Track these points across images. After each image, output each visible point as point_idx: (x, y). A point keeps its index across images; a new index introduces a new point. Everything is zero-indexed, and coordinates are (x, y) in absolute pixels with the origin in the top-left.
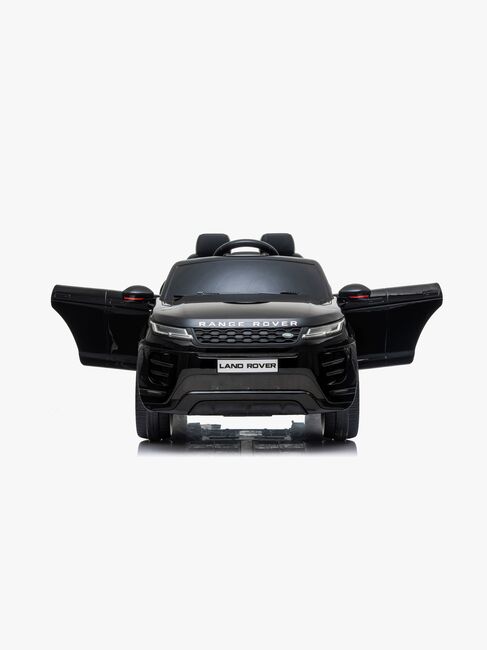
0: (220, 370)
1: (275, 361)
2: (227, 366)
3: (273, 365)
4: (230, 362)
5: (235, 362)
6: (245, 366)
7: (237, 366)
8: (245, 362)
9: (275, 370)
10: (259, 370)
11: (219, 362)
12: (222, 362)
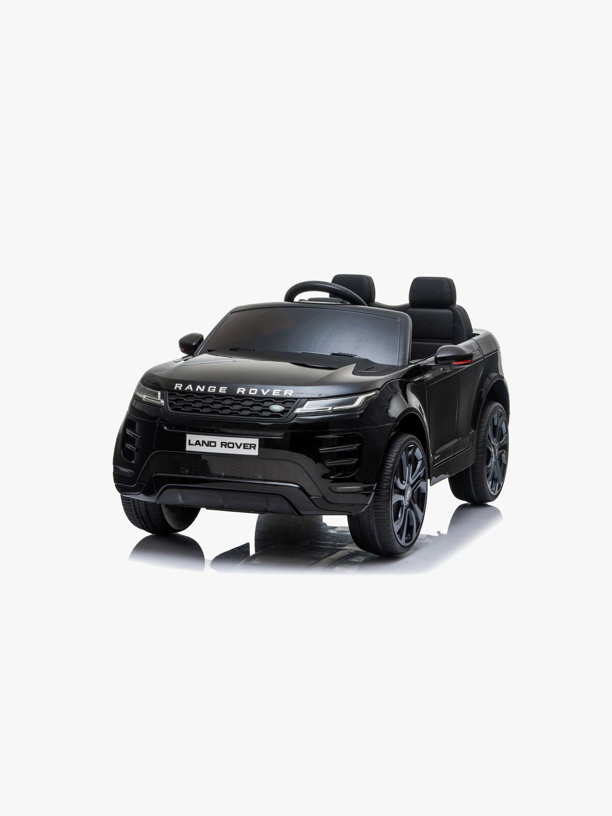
0: (189, 448)
1: (256, 441)
2: (198, 443)
3: (252, 446)
4: (201, 438)
5: (207, 438)
6: (219, 444)
7: (209, 444)
8: (219, 439)
9: (255, 452)
10: (235, 451)
11: (189, 437)
12: (191, 438)
